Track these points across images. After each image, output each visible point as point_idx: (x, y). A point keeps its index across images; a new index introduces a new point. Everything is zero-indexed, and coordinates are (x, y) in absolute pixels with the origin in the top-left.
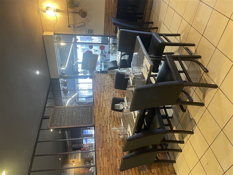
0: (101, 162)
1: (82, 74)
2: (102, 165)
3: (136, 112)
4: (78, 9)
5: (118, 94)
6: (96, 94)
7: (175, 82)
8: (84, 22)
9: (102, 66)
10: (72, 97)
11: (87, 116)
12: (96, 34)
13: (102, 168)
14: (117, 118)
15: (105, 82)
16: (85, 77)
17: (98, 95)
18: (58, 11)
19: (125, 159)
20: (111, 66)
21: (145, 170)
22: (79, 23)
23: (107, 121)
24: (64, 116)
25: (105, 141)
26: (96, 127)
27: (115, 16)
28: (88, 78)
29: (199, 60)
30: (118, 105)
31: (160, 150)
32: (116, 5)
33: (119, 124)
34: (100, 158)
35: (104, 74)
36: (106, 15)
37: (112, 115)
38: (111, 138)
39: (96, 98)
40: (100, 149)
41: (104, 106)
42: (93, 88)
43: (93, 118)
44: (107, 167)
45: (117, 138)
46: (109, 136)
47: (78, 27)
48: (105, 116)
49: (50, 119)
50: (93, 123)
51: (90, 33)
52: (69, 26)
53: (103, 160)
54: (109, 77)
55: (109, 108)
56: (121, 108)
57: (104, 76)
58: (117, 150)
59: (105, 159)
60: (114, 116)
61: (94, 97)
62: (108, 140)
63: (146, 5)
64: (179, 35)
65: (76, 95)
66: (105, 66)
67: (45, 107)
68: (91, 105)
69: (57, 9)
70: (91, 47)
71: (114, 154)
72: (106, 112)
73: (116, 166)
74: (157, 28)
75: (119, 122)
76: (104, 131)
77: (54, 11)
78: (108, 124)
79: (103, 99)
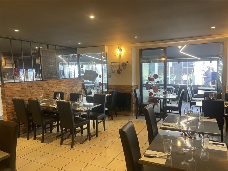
0: (18, 86)
1: (81, 70)
2: (15, 86)
3: (56, 106)
4: (122, 68)
5: (67, 96)
6: (66, 81)
7: (74, 125)
8: (115, 72)
9: (91, 84)
10: (63, 60)
11: (49, 75)
12: (108, 80)
13: (13, 87)
14: (48, 96)
15: (76, 87)
16: (79, 72)
17: (66, 82)
18: (120, 56)
19: (22, 101)
20: (88, 91)
21: (12, 117)
22: (114, 69)
23: (46, 89)
24: (50, 59)
25: (32, 88)
26: (42, 81)
27: (118, 92)
28: (79, 75)
29: (88, 140)
30: (60, 96)
31: (29, 124)
32: (126, 92)
33: (44, 98)
34: (21, 85)
35: (82, 86)
36: (120, 86)
37: (51, 93)
38: (34, 92)
39: (63, 81)
40: (27, 85)
41: (57, 87)
42: (71, 78)
43: (48, 79)
44: (14, 90)
45: (34, 97)
46: (36, 90)
47: (112, 68)
48: (50, 88)
49: (47, 50)
50: (45, 79)
51: (109, 76)
52: (112, 63)
53: (19, 87)
54: (80, 89)
55: (56, 90)
56: (58, 98)
57: (81, 86)
58: (26, 97)
59: (20, 89)
60: (50, 94)
61: (64, 79)
62: (33, 90)
63: (127, 111)
64: (105, 130)
65: (64, 62)
66: (87, 86)
67: (56, 46)
68: (58, 77)
69: (121, 55)
70: (100, 76)
71: (23, 95)
72: (53, 88)
73: (15, 97)
74: (112, 119)
75: (46, 98)
76: (39, 87)
77: (120, 54)
78: (44, 90)
79: (63, 86)
